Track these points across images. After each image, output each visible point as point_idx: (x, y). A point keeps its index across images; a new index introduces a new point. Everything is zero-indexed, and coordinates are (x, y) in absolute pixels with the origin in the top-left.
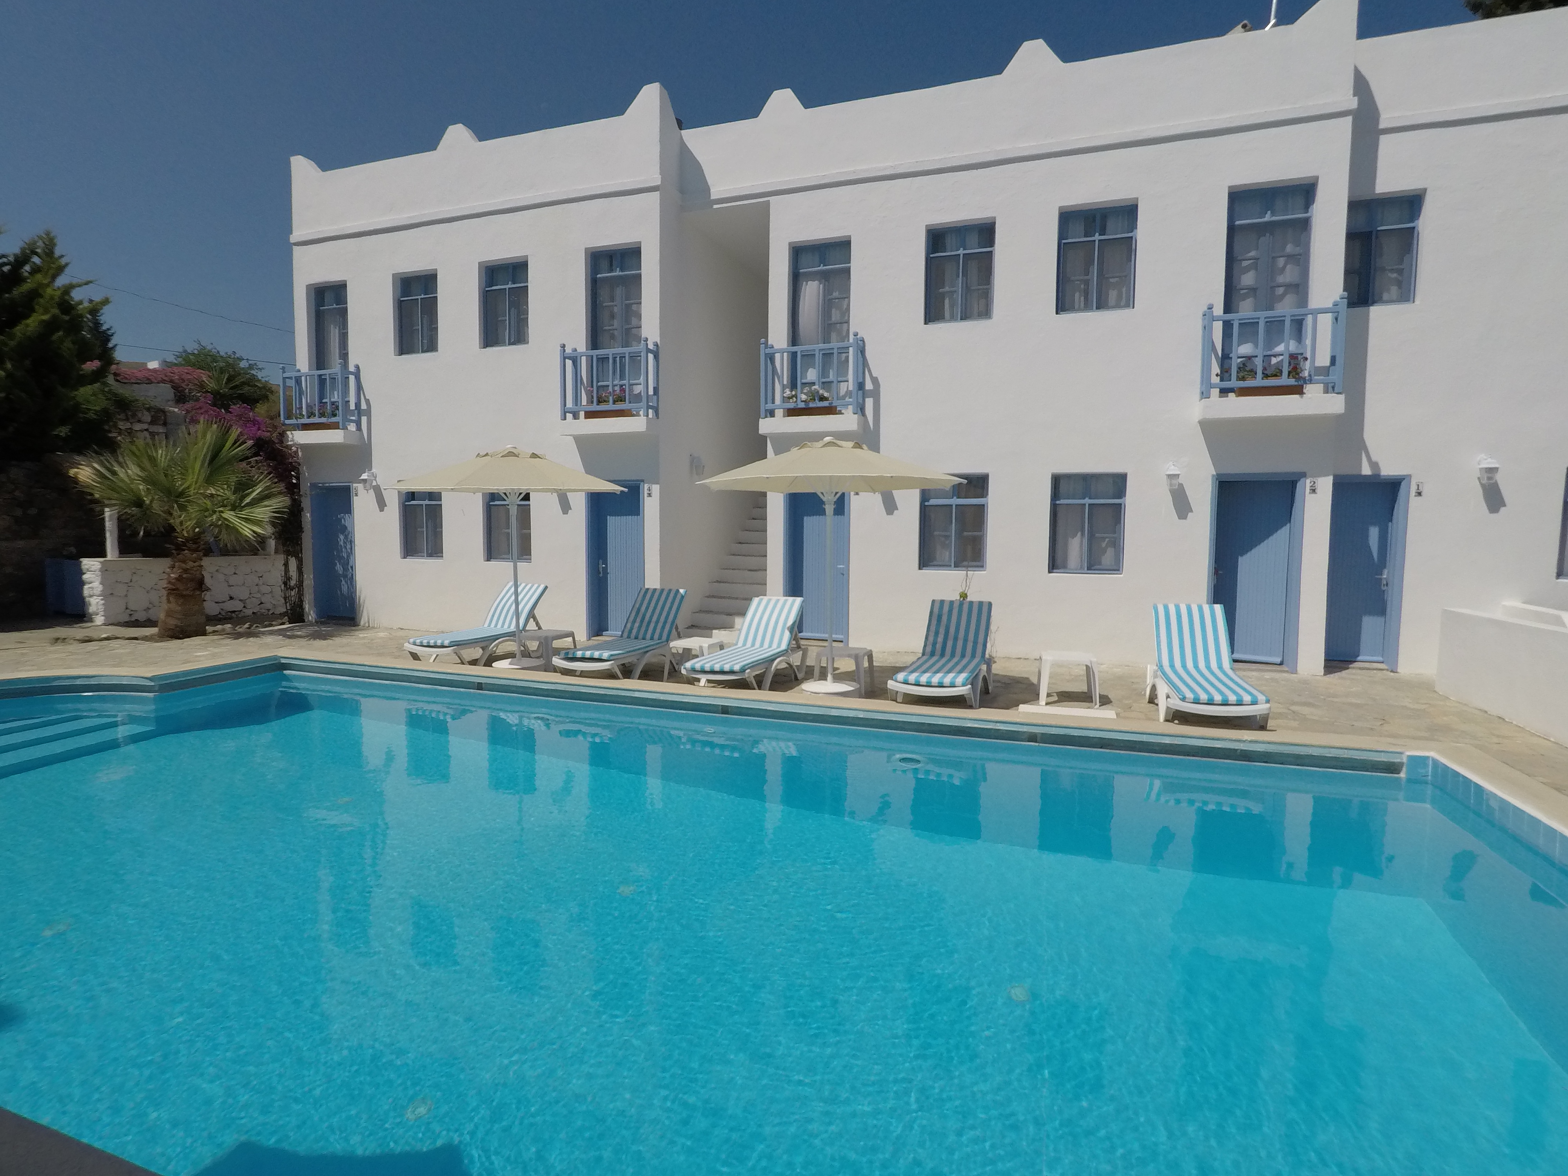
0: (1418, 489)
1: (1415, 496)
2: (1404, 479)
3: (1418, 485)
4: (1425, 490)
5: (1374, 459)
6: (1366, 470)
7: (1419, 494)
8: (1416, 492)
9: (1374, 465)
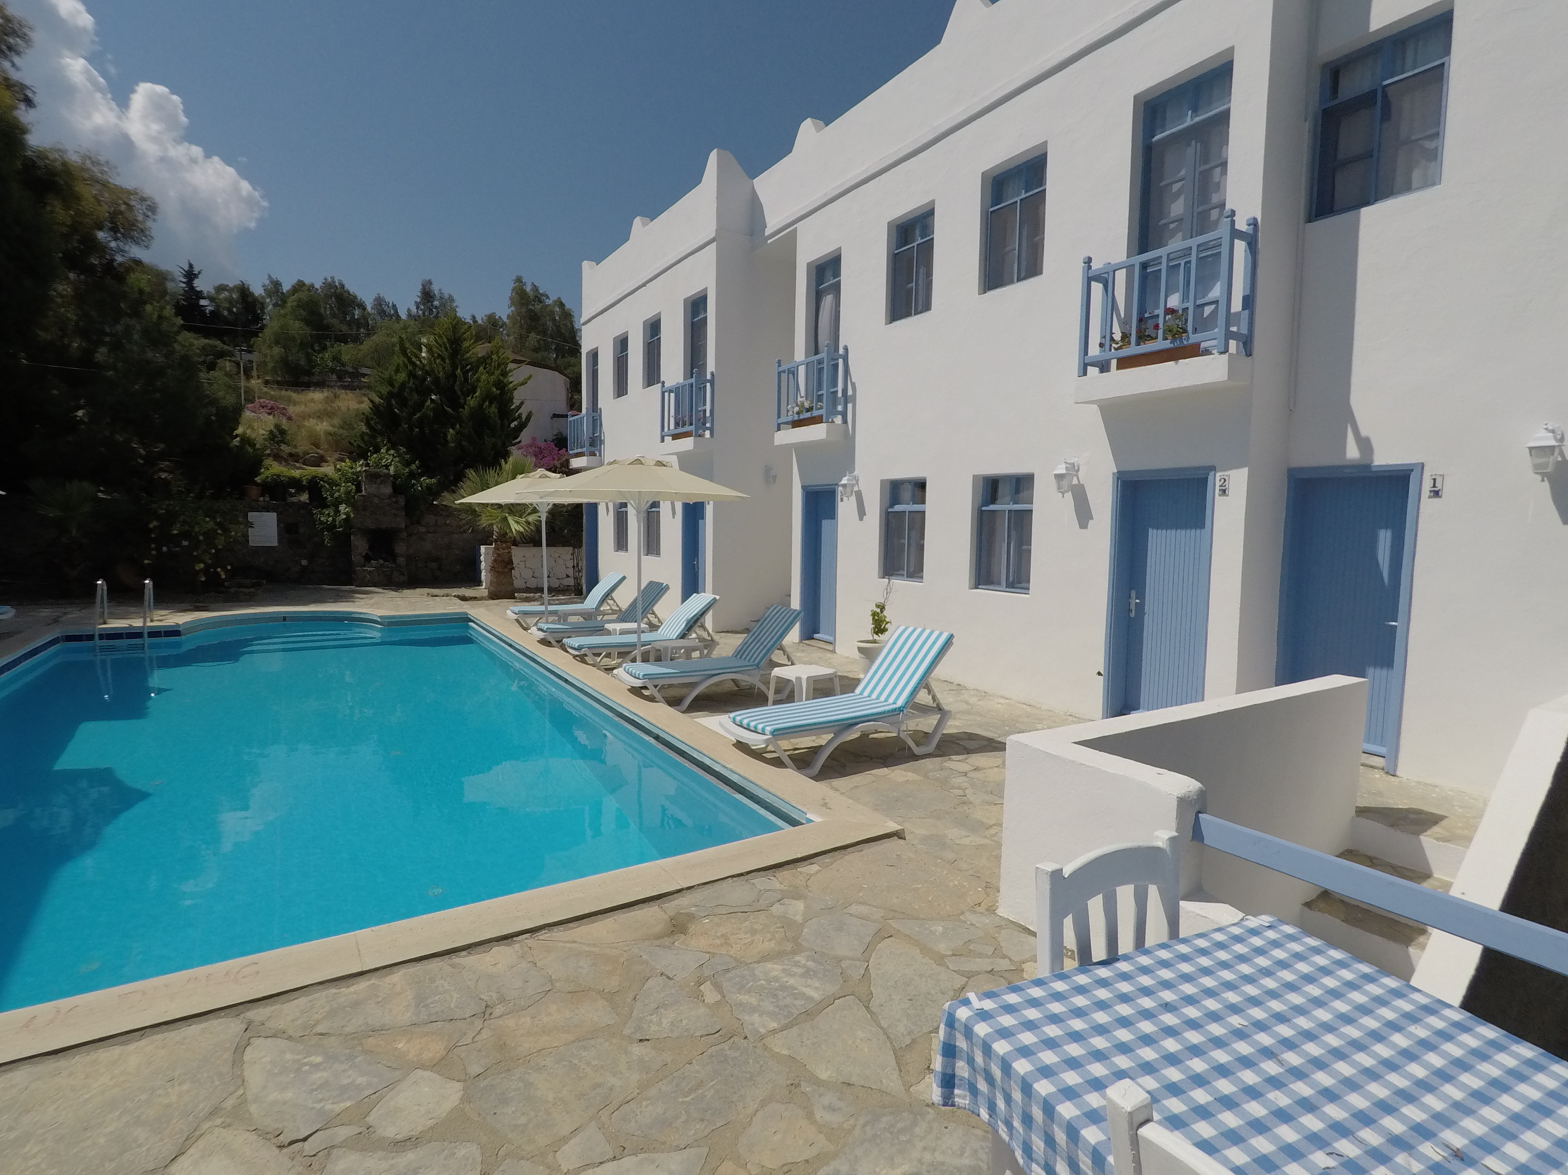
0: (1434, 486)
1: (1430, 497)
2: (1412, 470)
3: (1435, 480)
4: (1447, 490)
5: (1364, 433)
6: (1353, 452)
7: (1436, 494)
8: (1431, 491)
9: (1365, 444)
